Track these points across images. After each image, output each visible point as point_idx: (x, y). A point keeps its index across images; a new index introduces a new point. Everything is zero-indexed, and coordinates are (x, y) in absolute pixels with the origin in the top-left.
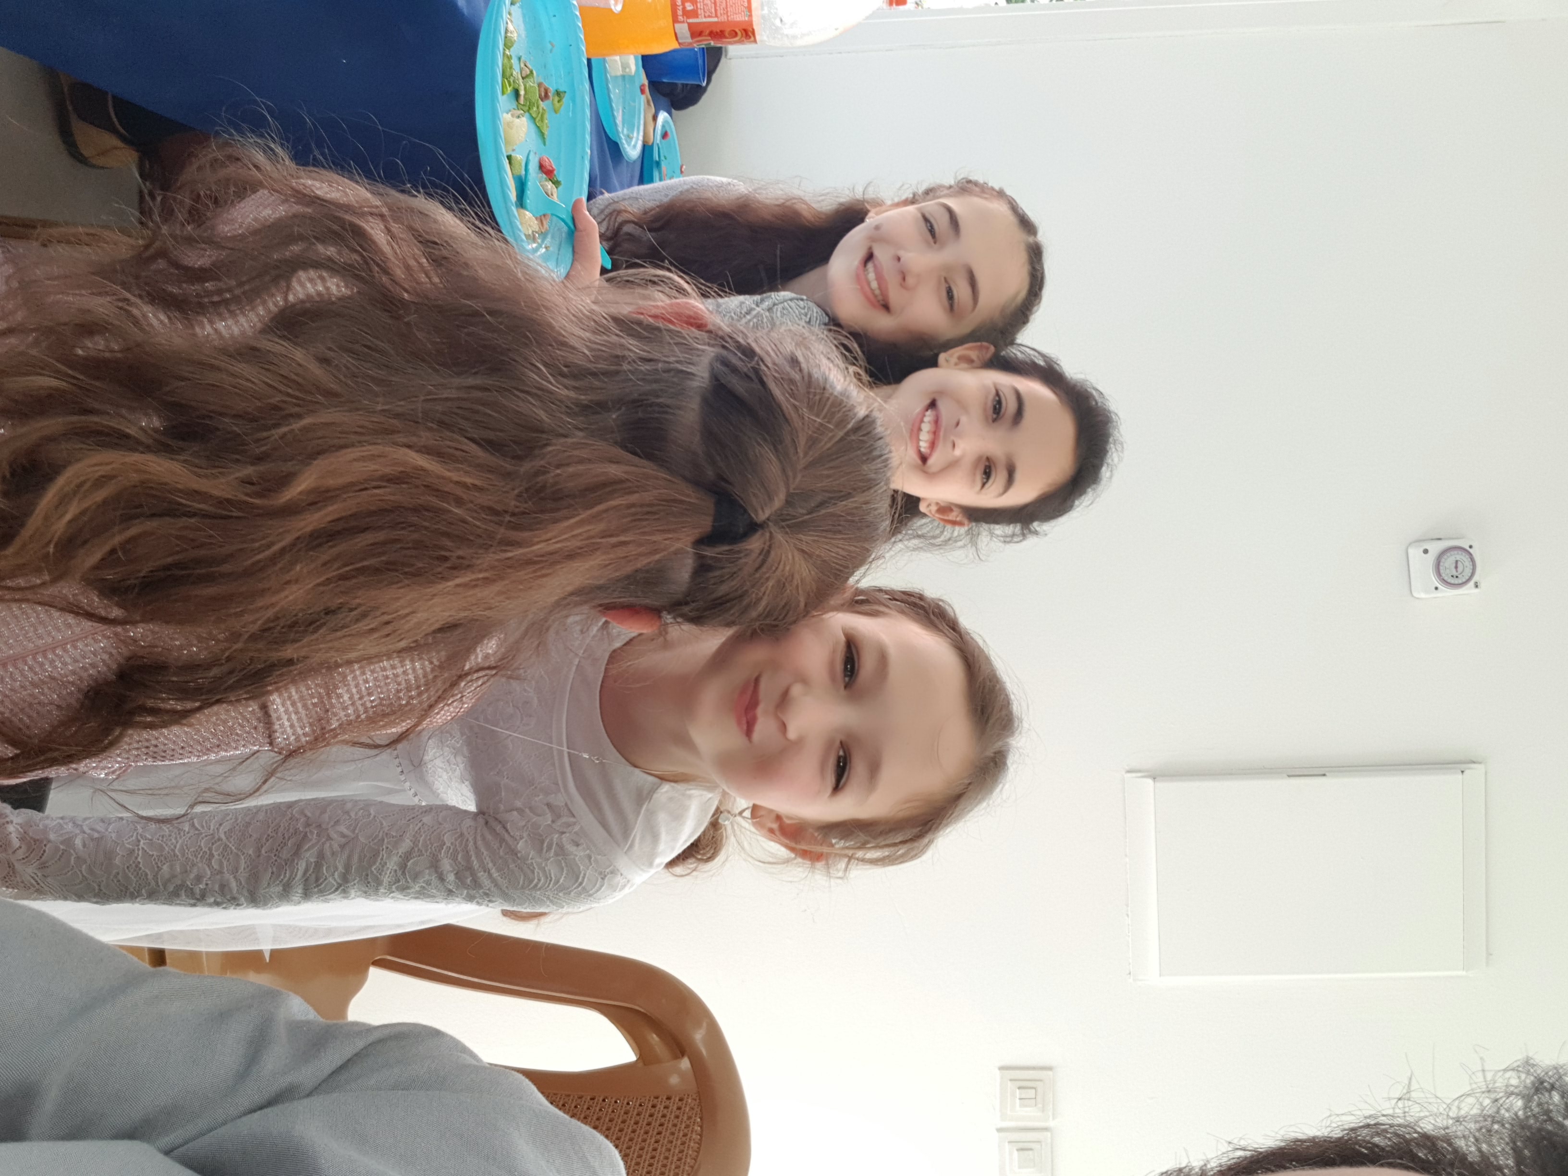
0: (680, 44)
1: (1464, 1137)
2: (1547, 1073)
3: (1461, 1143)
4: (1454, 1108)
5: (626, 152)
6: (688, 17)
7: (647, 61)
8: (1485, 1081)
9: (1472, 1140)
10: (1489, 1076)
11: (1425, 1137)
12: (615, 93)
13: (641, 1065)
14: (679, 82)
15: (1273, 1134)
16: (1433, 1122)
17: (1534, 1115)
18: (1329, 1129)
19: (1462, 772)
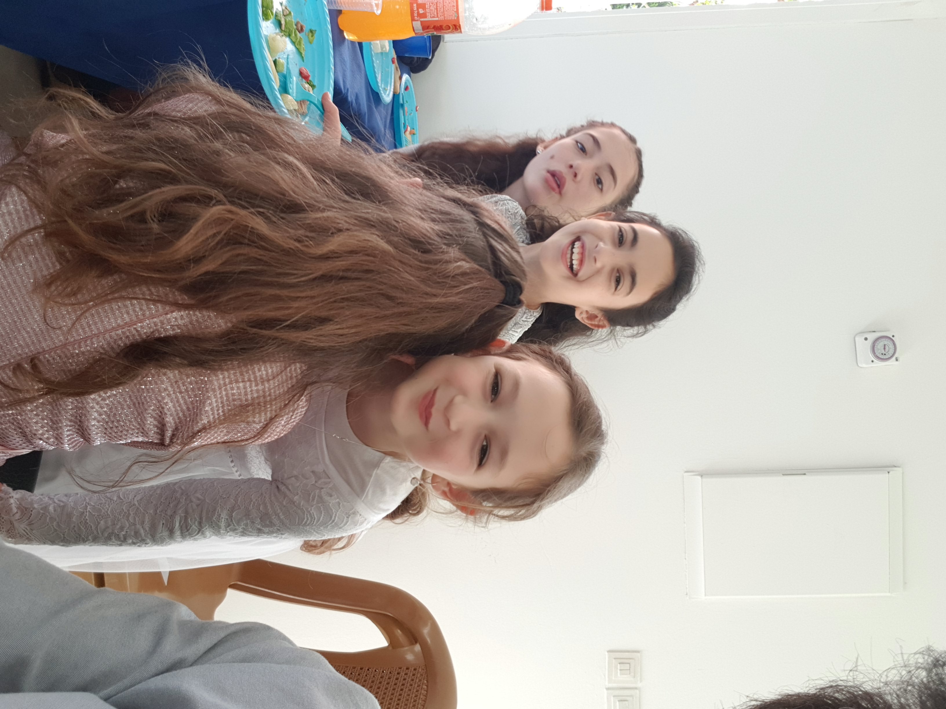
0: (415, 33)
1: (890, 694)
2: (940, 656)
3: (888, 698)
4: (884, 676)
5: (383, 99)
6: (421, 18)
7: (396, 44)
8: (903, 660)
9: (895, 696)
10: (905, 657)
11: (866, 693)
12: (377, 63)
13: (391, 648)
14: (416, 56)
15: (774, 691)
16: (871, 684)
17: (933, 681)
18: (808, 689)
19: (889, 472)
